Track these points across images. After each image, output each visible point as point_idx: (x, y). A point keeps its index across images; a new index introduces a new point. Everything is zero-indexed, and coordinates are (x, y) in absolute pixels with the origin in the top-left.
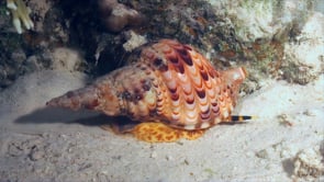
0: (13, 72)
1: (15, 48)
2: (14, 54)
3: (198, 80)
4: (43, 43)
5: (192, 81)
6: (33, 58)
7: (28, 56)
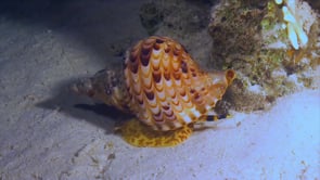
0: (272, 93)
1: (276, 66)
2: (274, 73)
3: (148, 81)
4: (305, 60)
5: (142, 82)
6: (294, 77)
7: (288, 74)
